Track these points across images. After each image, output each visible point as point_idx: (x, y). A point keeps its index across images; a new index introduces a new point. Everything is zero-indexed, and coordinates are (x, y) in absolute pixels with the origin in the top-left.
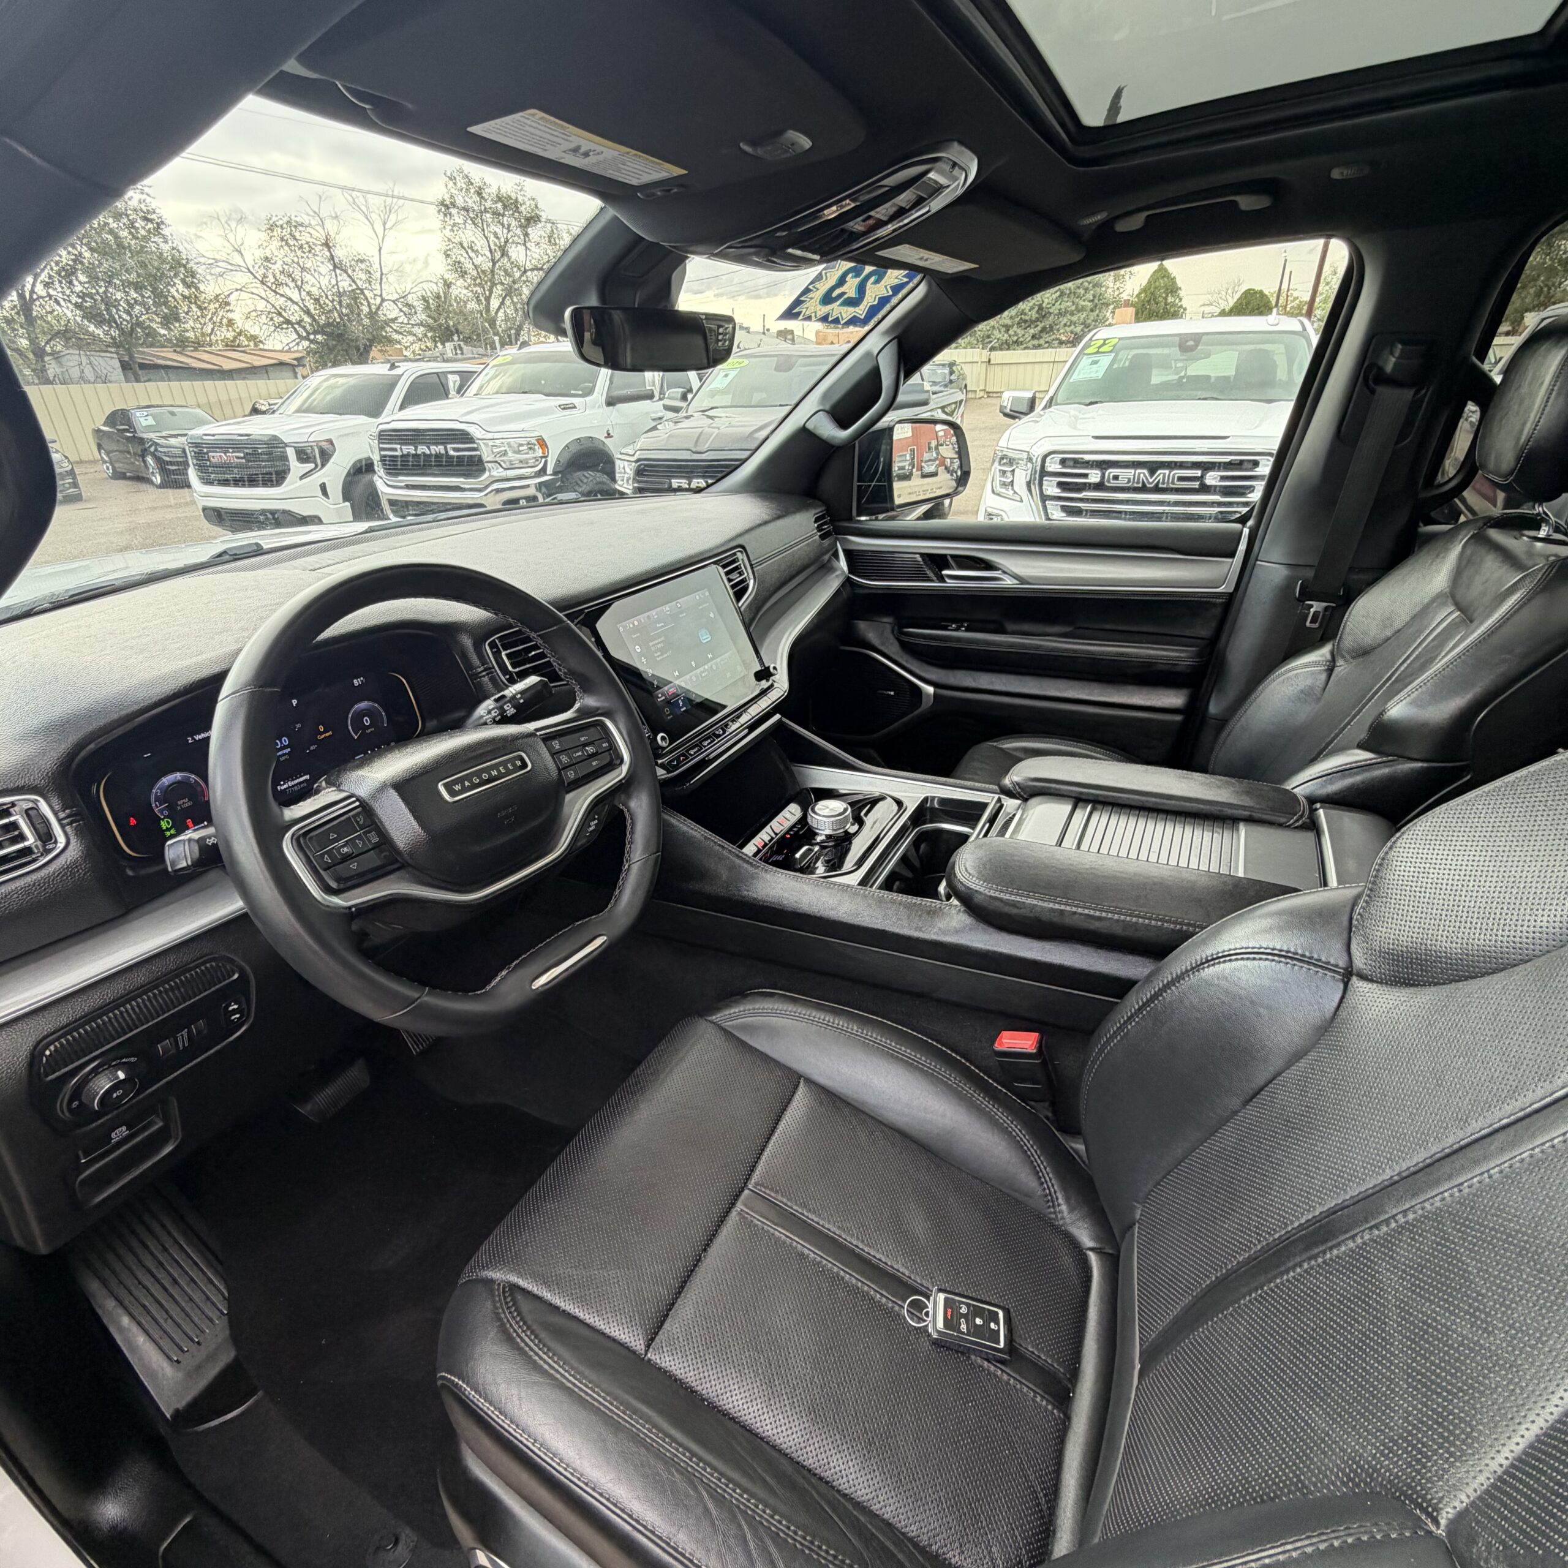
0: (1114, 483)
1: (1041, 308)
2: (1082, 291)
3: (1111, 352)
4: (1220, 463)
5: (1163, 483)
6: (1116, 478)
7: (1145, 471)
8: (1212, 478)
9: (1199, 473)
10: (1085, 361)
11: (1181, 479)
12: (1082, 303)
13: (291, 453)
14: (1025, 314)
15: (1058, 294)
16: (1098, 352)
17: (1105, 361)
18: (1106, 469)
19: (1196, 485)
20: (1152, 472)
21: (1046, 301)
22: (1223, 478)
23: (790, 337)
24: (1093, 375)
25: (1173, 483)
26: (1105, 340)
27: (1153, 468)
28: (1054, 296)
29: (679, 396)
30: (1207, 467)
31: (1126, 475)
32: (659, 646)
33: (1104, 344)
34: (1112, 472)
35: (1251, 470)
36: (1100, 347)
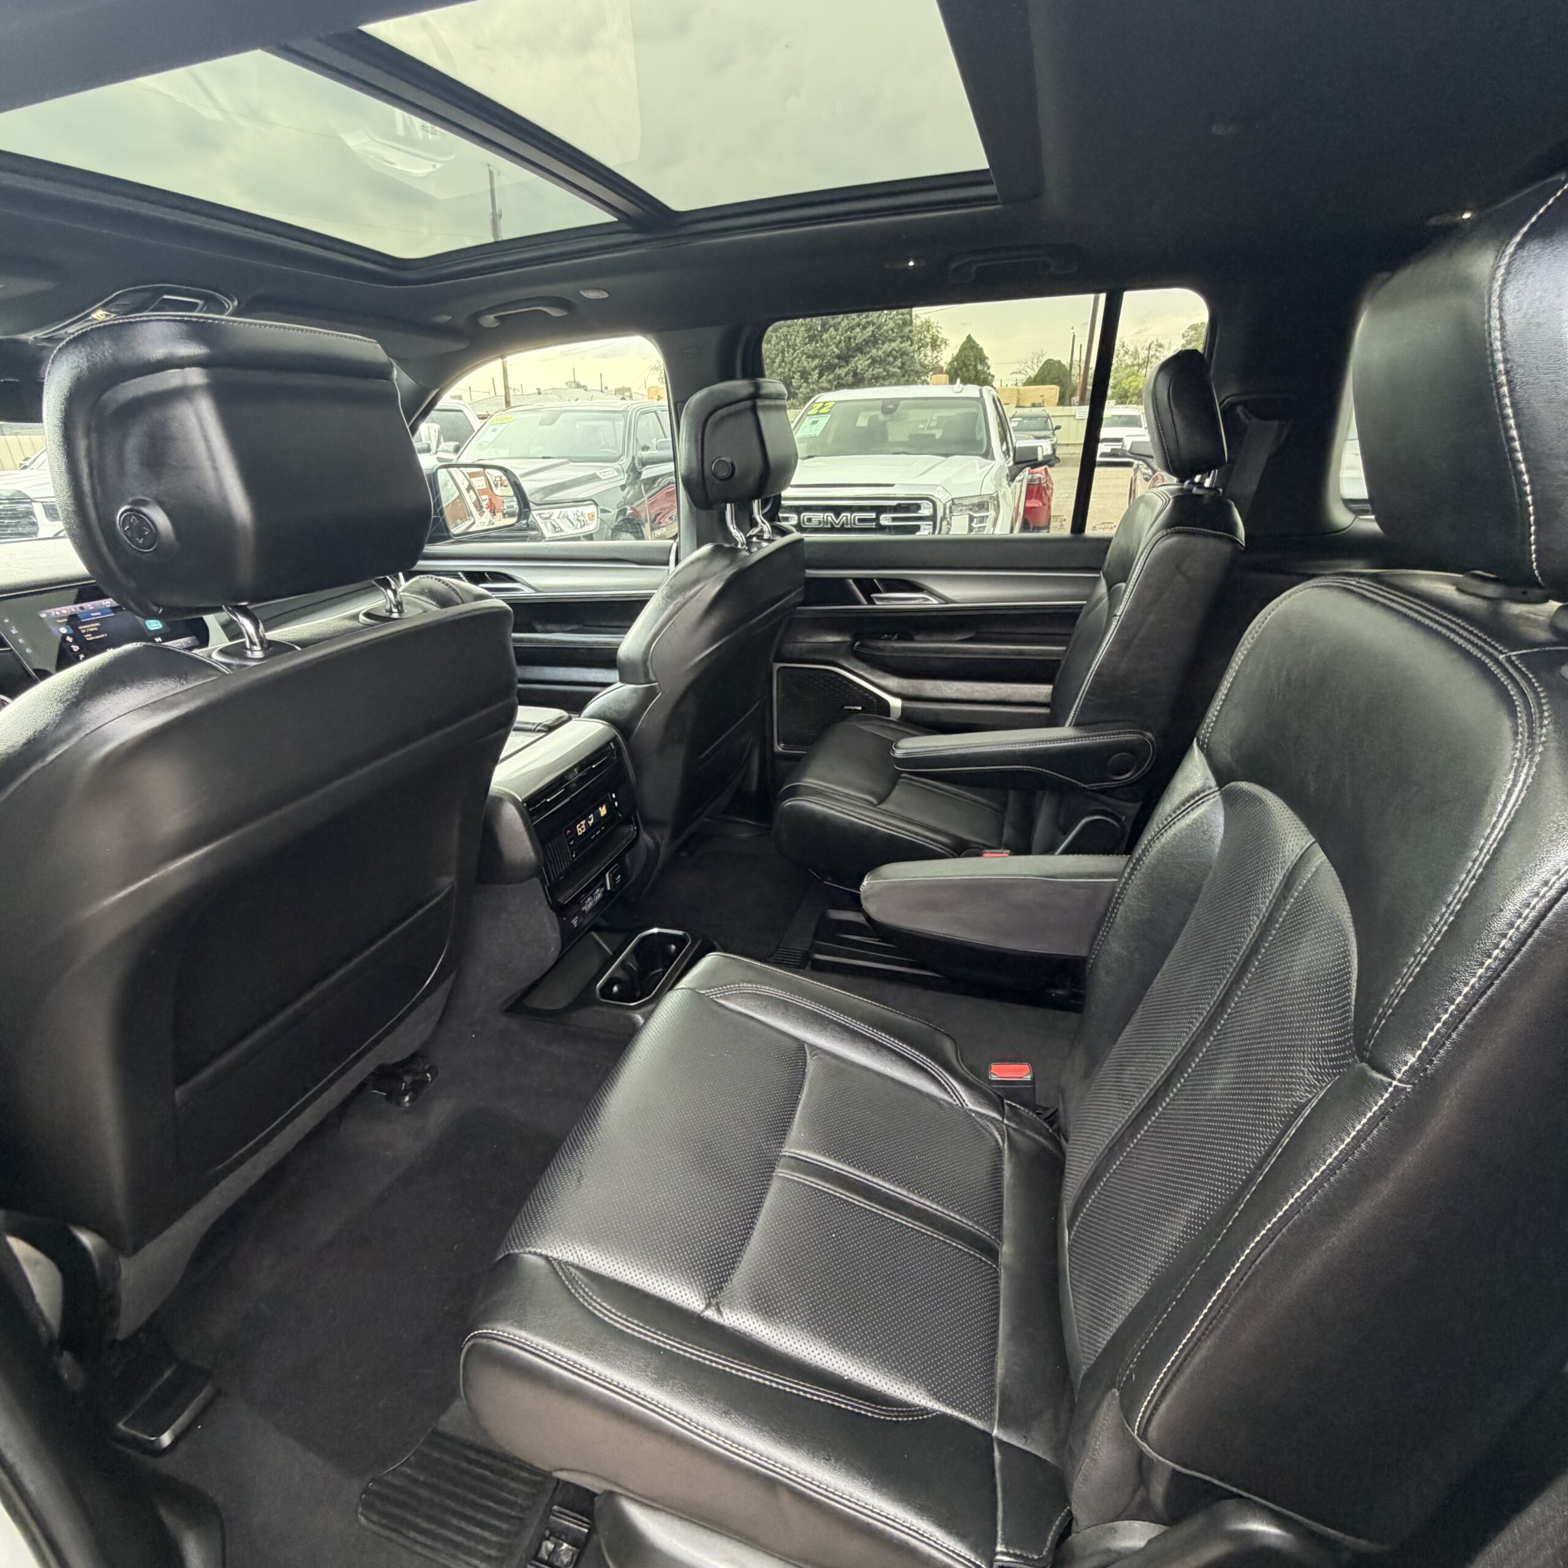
0: (807, 525)
1: (855, 374)
2: (891, 359)
3: (828, 413)
4: (890, 506)
5: (847, 524)
6: (809, 520)
7: (832, 515)
8: (885, 520)
9: (874, 515)
10: (808, 421)
11: (860, 520)
12: (892, 369)
13: (38, 510)
14: (842, 379)
15: (870, 361)
16: (818, 413)
17: (823, 421)
18: (801, 513)
19: (873, 525)
20: (837, 515)
21: (860, 367)
22: (894, 519)
23: (627, 394)
24: (812, 433)
25: (854, 523)
26: (825, 403)
27: (837, 510)
28: (867, 363)
29: (452, 449)
30: (880, 510)
31: (817, 517)
32: (92, 629)
33: (823, 407)
34: (806, 515)
35: (915, 512)
36: (820, 409)
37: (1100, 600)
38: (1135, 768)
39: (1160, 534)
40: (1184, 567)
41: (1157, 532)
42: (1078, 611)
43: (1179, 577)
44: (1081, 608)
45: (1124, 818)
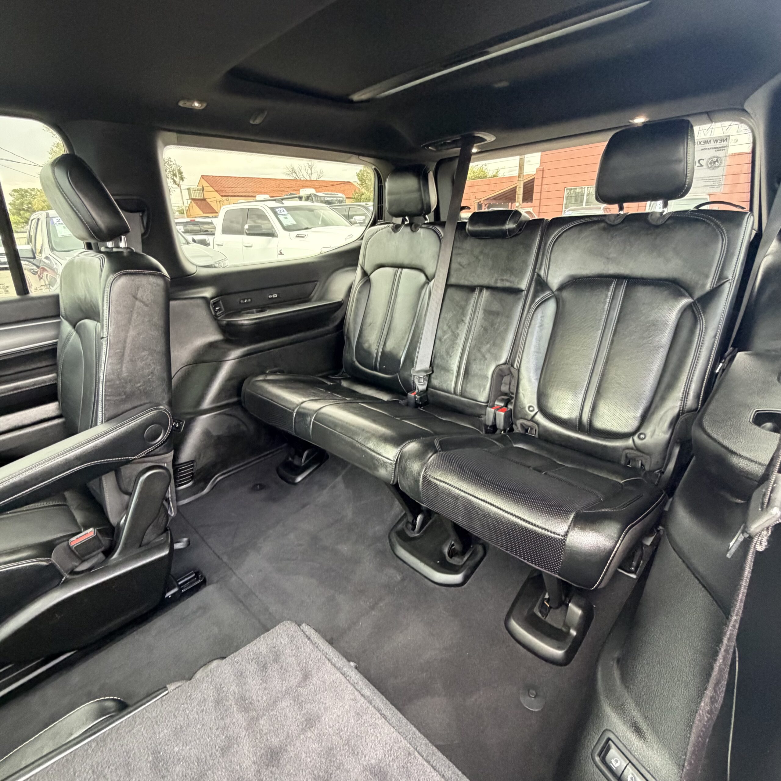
37: (69, 335)
38: (163, 431)
39: (111, 277)
40: (139, 296)
41: (108, 277)
42: (54, 347)
43: (138, 303)
44: (57, 344)
45: (166, 465)
